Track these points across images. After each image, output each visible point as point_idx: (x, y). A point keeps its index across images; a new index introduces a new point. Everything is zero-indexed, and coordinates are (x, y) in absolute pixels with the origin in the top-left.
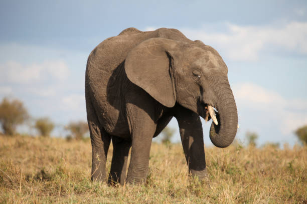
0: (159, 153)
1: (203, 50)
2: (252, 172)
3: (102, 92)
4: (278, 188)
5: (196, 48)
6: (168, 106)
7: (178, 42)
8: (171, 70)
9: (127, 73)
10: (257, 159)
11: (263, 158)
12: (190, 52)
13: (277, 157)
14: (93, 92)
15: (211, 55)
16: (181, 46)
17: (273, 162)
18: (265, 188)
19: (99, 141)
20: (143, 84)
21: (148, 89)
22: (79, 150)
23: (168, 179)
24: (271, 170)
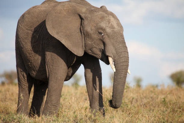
0: (68, 92)
1: (106, 15)
2: (136, 105)
3: (28, 46)
4: (155, 117)
5: (101, 13)
6: (78, 55)
7: (87, 7)
8: (81, 28)
9: (47, 28)
10: (140, 96)
11: (145, 95)
12: (97, 16)
13: (155, 94)
14: (21, 47)
15: (112, 19)
16: (90, 11)
17: (151, 98)
18: (145, 117)
19: (25, 84)
20: (59, 38)
21: (63, 42)
22: (9, 91)
23: (74, 111)
24: (150, 104)
